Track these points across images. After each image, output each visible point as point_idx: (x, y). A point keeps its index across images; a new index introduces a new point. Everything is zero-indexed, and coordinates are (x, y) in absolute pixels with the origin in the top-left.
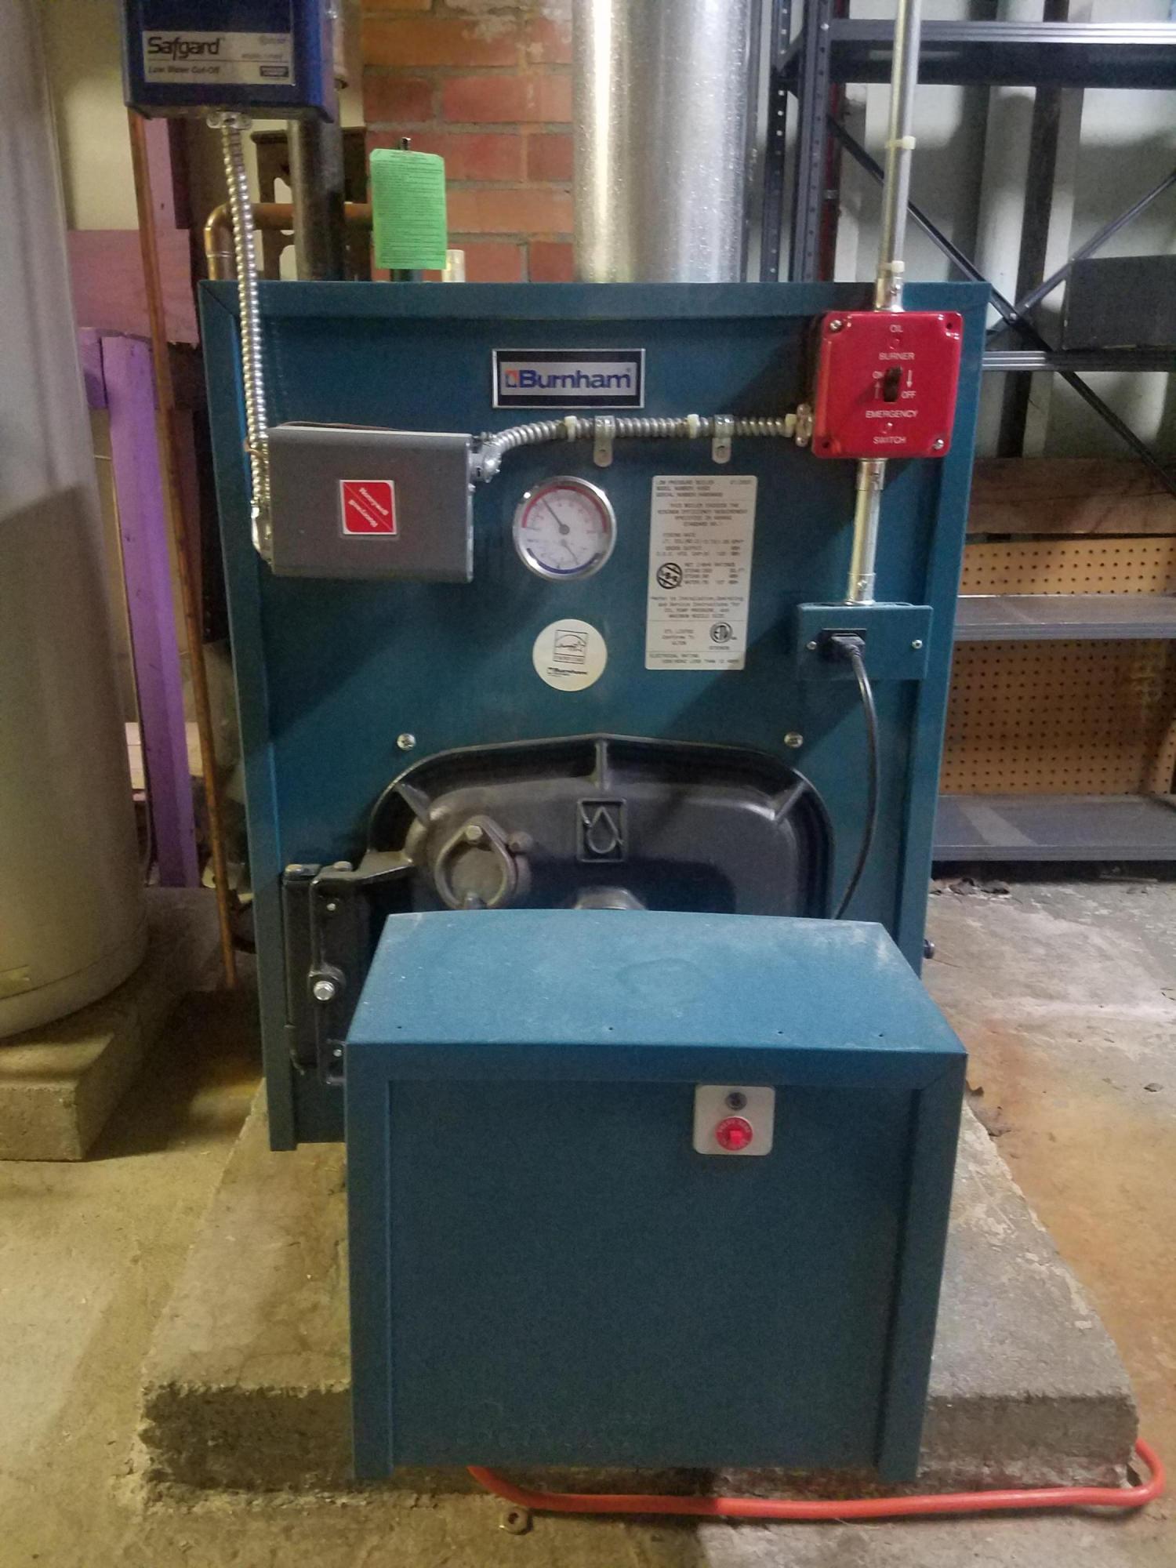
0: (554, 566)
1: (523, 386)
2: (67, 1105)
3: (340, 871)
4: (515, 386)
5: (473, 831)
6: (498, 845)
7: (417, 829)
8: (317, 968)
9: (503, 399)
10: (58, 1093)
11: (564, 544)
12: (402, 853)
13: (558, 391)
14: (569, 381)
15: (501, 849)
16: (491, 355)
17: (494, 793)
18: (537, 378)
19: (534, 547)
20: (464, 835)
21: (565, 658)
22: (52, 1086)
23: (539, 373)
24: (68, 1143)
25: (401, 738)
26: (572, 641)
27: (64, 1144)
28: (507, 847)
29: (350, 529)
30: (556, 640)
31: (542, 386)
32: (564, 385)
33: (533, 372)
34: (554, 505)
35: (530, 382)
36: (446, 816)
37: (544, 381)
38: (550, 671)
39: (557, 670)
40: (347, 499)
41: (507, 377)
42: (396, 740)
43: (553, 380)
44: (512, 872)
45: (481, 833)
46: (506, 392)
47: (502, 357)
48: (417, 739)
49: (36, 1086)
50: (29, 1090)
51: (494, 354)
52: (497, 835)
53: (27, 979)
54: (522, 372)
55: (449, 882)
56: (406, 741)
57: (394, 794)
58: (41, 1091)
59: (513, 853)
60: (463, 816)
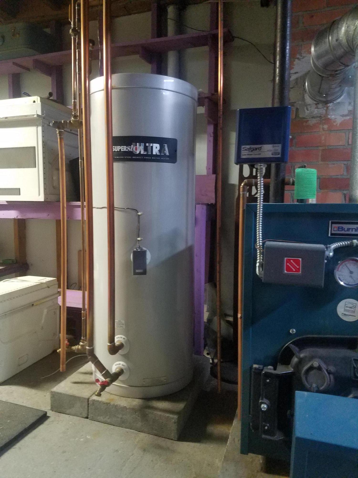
0: (347, 283)
1: (338, 230)
2: (175, 423)
3: (270, 369)
4: (336, 231)
5: (316, 364)
6: (324, 369)
7: (295, 360)
8: (262, 399)
9: (332, 234)
10: (173, 418)
11: (351, 277)
12: (290, 366)
13: (350, 232)
14: (354, 230)
15: (325, 371)
16: (329, 222)
17: (322, 351)
18: (343, 229)
19: (341, 277)
20: (312, 365)
21: (348, 311)
22: (171, 416)
23: (344, 227)
24: (174, 434)
25: (291, 330)
26: (351, 306)
27: (172, 434)
28: (327, 370)
29: (287, 271)
30: (345, 305)
31: (345, 231)
32: (352, 231)
33: (342, 227)
34: (348, 265)
35: (341, 230)
36: (306, 357)
37: (346, 230)
38: (342, 314)
39: (345, 314)
40: (287, 263)
41: (334, 228)
42: (290, 330)
43: (348, 229)
44: (329, 380)
45: (318, 365)
46: (333, 232)
47: (332, 223)
48: (296, 331)
49: (167, 415)
50: (165, 416)
51: (330, 222)
52: (324, 366)
53: (165, 381)
54: (339, 227)
55: (306, 378)
56: (293, 331)
57: (288, 347)
58: (168, 417)
59: (329, 373)
60: (312, 358)
